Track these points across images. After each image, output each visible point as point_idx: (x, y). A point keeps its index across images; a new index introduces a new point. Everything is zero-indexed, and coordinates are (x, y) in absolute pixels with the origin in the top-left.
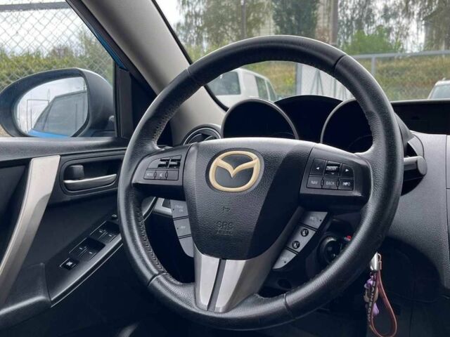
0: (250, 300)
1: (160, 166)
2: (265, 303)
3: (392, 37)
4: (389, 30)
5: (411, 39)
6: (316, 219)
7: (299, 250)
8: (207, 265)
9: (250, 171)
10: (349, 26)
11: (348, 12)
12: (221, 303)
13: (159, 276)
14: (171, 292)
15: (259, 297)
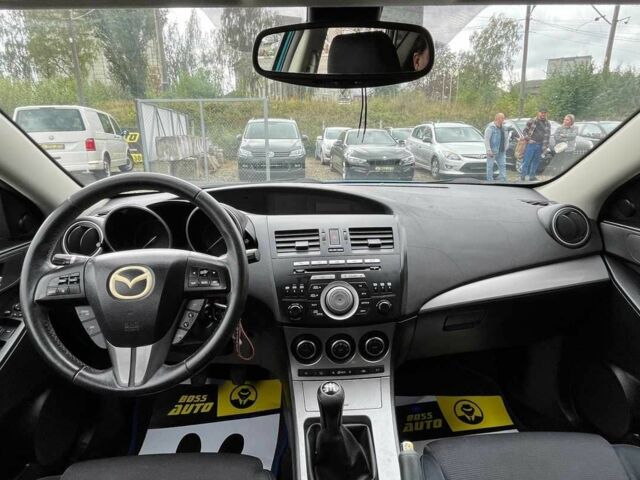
0: (161, 370)
1: (60, 284)
2: (172, 369)
3: (212, 78)
4: (208, 73)
5: (226, 80)
6: (197, 305)
7: (189, 328)
8: (121, 354)
9: (143, 283)
10: (176, 68)
11: (173, 55)
12: (139, 378)
13: (81, 371)
14: (95, 380)
15: (167, 366)
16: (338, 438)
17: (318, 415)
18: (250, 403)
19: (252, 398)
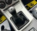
16: (18, 17)
17: (12, 16)
18: (2, 21)
19: (2, 20)
